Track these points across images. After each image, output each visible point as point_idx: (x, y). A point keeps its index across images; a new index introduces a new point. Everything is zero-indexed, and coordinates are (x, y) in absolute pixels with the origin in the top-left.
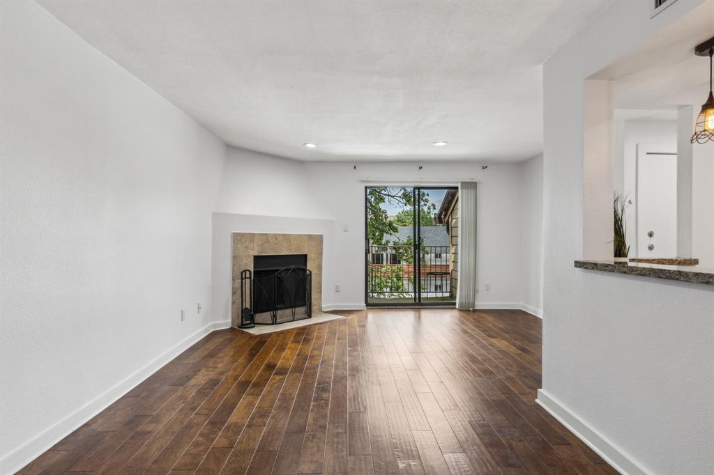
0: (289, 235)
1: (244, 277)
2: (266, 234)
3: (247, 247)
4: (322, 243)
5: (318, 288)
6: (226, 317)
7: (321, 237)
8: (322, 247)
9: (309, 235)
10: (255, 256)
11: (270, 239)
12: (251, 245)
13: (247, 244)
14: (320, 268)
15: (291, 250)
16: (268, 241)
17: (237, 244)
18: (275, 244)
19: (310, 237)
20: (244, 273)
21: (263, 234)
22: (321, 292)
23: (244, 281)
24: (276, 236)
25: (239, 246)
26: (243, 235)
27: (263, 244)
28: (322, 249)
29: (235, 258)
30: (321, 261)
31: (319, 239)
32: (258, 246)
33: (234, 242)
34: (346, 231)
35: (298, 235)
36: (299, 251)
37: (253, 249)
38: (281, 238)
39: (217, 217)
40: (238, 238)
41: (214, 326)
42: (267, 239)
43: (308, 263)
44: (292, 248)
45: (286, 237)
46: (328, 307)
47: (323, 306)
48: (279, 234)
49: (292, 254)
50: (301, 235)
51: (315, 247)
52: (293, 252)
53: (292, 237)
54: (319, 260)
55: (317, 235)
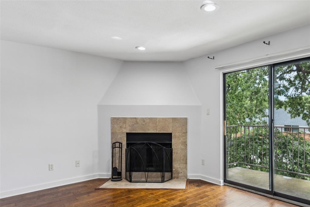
0: (155, 118)
1: (114, 147)
2: (135, 118)
3: (121, 127)
4: (187, 124)
5: (183, 160)
6: (109, 172)
9: (173, 118)
10: (127, 133)
11: (138, 121)
12: (124, 125)
13: (121, 125)
14: (185, 144)
15: (156, 129)
16: (137, 123)
17: (114, 125)
18: (144, 125)
20: (114, 144)
21: (133, 118)
22: (186, 163)
23: (114, 149)
24: (143, 120)
25: (116, 126)
26: (118, 119)
27: (133, 125)
28: (186, 129)
29: (113, 134)
30: (186, 138)
31: (184, 122)
32: (129, 126)
33: (112, 123)
35: (163, 119)
36: (164, 130)
37: (125, 128)
38: (148, 121)
39: (101, 108)
40: (114, 121)
41: (100, 175)
42: (136, 121)
45: (153, 120)
47: (188, 175)
48: (146, 118)
49: (158, 132)
50: (166, 118)
51: (179, 127)
52: (159, 131)
53: (158, 120)
54: (184, 138)
55: (180, 118)
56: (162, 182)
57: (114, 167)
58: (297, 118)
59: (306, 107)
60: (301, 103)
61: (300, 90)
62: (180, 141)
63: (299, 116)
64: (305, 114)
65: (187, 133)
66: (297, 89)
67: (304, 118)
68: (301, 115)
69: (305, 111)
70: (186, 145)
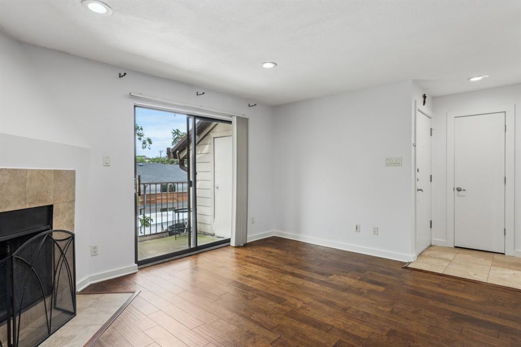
0: (23, 171)
4: (74, 184)
7: (73, 172)
8: (74, 189)
9: (55, 171)
14: (72, 224)
15: (25, 200)
19: (58, 173)
28: (74, 194)
30: (73, 213)
31: (70, 178)
34: (107, 165)
35: (39, 171)
36: (40, 201)
38: (8, 177)
43: (54, 220)
44: (28, 196)
49: (27, 206)
50: (44, 171)
51: (64, 191)
52: (30, 204)
53: (28, 174)
54: (70, 212)
55: (66, 170)
62: (65, 221)
65: (74, 201)
70: (72, 227)
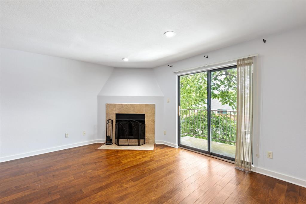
0: (134, 104)
2: (121, 104)
3: (112, 110)
4: (155, 108)
5: (152, 131)
6: (104, 139)
7: (154, 105)
10: (116, 114)
11: (123, 106)
13: (113, 108)
14: (153, 121)
15: (135, 111)
18: (127, 109)
19: (147, 105)
20: (108, 121)
21: (120, 104)
22: (154, 133)
23: (108, 124)
24: (127, 105)
25: (109, 109)
26: (110, 104)
27: (120, 108)
28: (154, 112)
29: (107, 114)
31: (153, 107)
32: (118, 109)
33: (106, 107)
34: (168, 102)
35: (139, 105)
36: (140, 112)
37: (115, 111)
38: (130, 106)
39: (100, 98)
40: (108, 106)
42: (122, 106)
43: (145, 118)
44: (136, 110)
46: (158, 142)
47: (156, 141)
51: (150, 110)
53: (136, 105)
54: (153, 117)
56: (138, 146)
57: (107, 135)
58: (226, 105)
59: (231, 98)
60: (228, 95)
61: (227, 87)
62: (150, 119)
63: (227, 103)
64: (231, 102)
65: (155, 114)
66: (226, 86)
67: (230, 105)
68: (228, 103)
69: (231, 101)
